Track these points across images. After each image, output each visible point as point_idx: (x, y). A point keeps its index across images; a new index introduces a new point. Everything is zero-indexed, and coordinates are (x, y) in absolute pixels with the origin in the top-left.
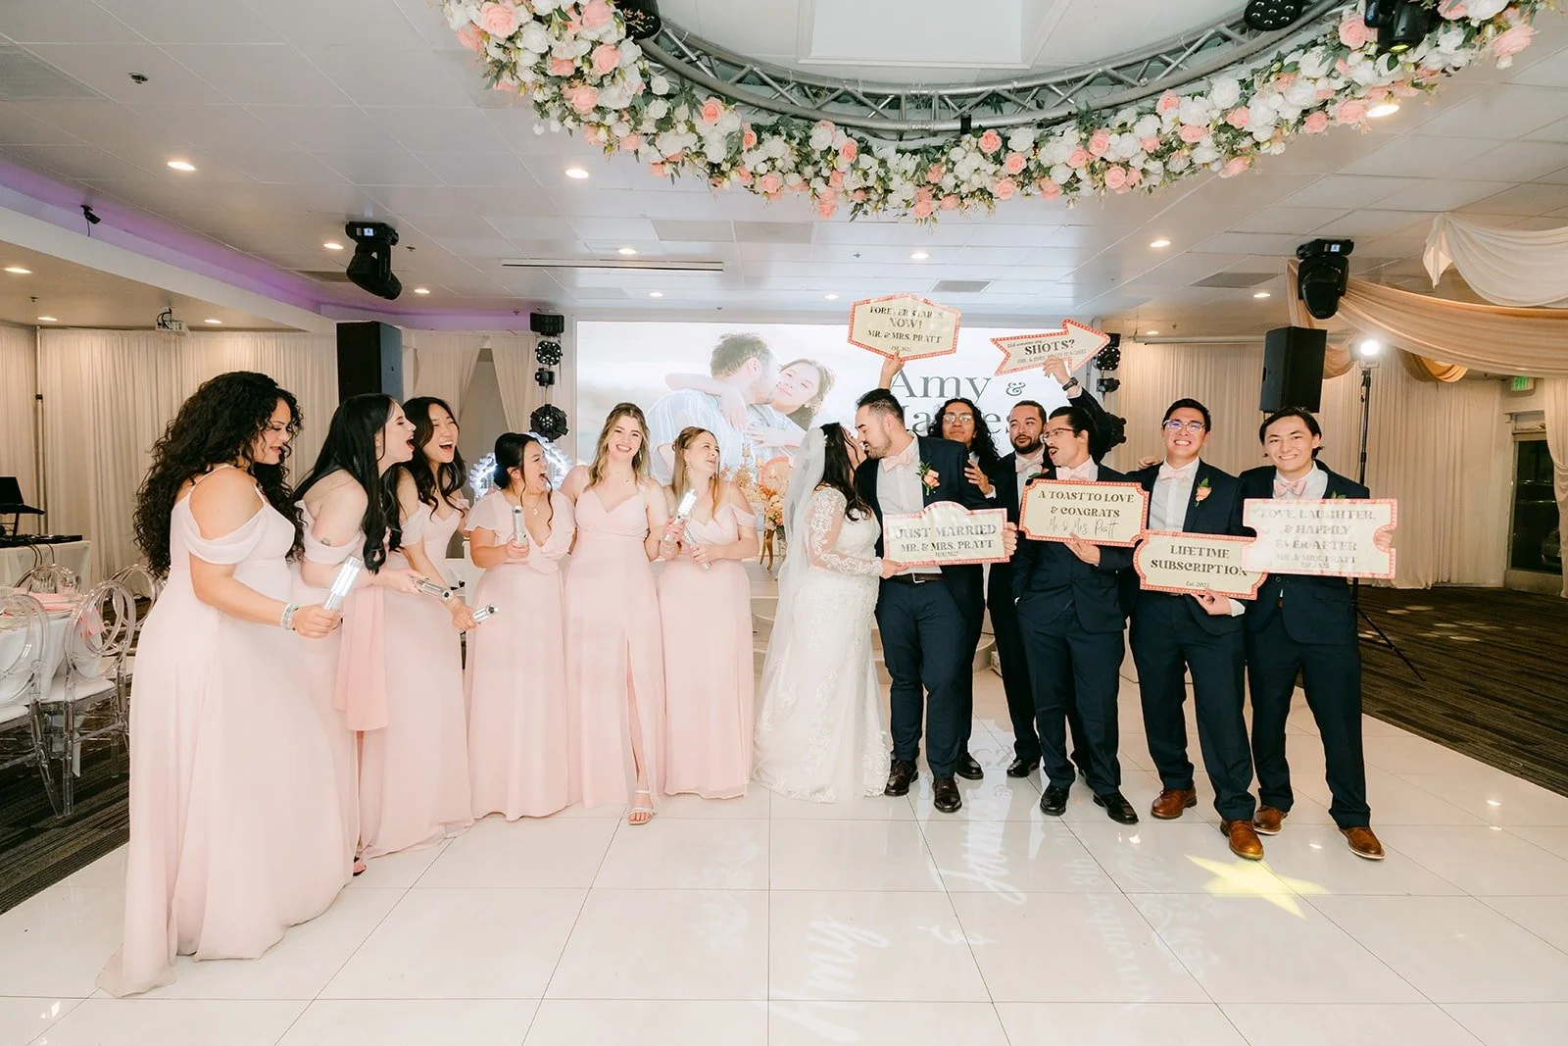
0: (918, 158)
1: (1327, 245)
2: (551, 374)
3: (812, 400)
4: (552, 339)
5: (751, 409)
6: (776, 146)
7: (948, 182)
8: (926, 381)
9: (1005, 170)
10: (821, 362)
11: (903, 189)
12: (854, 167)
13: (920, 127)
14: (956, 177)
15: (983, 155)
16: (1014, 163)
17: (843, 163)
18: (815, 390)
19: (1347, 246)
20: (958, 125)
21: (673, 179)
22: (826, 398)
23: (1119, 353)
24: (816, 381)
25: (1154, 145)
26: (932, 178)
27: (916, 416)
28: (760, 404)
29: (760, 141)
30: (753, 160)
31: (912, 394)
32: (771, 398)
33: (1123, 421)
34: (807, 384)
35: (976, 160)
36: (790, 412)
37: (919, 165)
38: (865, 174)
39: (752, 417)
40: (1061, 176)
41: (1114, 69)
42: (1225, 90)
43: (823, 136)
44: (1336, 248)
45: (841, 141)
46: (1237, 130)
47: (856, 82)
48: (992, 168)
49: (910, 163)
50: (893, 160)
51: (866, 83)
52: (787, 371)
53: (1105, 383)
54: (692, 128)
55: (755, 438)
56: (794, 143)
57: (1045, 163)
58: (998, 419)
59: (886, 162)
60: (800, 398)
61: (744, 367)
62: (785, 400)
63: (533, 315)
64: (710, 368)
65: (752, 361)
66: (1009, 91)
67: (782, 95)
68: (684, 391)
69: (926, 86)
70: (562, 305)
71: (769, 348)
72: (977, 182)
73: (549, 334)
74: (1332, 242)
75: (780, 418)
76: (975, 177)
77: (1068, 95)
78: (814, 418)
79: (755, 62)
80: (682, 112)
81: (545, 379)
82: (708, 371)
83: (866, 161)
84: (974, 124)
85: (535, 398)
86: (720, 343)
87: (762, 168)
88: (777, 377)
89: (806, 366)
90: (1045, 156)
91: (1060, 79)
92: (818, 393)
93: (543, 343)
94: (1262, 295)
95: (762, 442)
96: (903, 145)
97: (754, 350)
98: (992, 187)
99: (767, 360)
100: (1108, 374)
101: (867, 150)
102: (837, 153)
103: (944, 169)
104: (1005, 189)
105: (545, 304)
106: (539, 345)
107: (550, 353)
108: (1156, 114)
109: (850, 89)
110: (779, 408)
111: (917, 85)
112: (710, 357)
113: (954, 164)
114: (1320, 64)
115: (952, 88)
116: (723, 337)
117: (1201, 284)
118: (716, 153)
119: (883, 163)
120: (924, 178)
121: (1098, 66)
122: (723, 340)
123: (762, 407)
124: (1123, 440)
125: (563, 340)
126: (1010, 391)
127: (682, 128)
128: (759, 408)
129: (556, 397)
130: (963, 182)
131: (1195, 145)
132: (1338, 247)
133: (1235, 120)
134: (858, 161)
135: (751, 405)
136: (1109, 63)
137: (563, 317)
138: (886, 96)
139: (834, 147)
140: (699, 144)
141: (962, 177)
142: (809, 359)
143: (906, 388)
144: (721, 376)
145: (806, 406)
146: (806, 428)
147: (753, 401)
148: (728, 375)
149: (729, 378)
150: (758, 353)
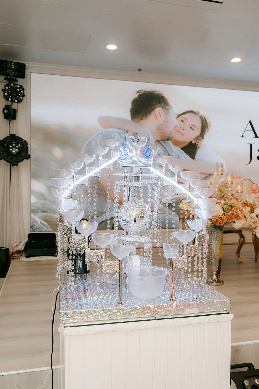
3: (197, 138)
5: (157, 143)
10: (203, 113)
18: (198, 132)
22: (206, 136)
24: (199, 125)
28: (164, 140)
31: (256, 136)
32: (171, 136)
34: (193, 127)
36: (183, 146)
52: (181, 118)
61: (153, 113)
62: (179, 137)
64: (129, 114)
65: (158, 110)
68: (111, 130)
71: (169, 101)
75: (177, 150)
78: (198, 150)
82: (127, 115)
86: (136, 96)
88: (174, 122)
89: (193, 115)
93: (10, 84)
97: (160, 102)
99: (168, 110)
106: (6, 86)
110: (176, 143)
112: (129, 106)
116: (138, 92)
122: (138, 94)
123: (165, 143)
128: (161, 142)
135: (158, 141)
137: (25, 65)
142: (195, 110)
143: (253, 132)
144: (138, 120)
145: (193, 142)
146: (193, 158)
147: (159, 138)
148: (142, 119)
149: (142, 121)
150: (162, 105)
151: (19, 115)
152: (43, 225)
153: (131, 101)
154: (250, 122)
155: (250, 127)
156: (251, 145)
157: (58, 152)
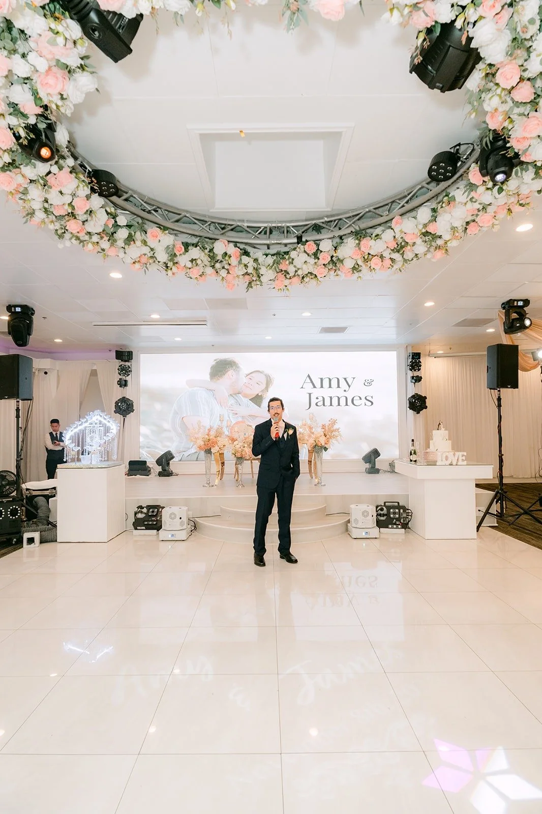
0: (275, 257)
1: (516, 302)
2: (126, 381)
3: (262, 391)
4: (127, 364)
5: (230, 397)
6: (195, 252)
7: (291, 269)
8: (322, 380)
9: (321, 262)
10: (267, 371)
11: (268, 274)
12: (240, 262)
13: (276, 242)
14: (295, 266)
15: (308, 255)
16: (325, 258)
17: (234, 261)
18: (264, 386)
19: (527, 302)
20: (295, 240)
21: (145, 272)
22: (269, 390)
23: (421, 362)
24: (264, 381)
25: (393, 245)
26: (283, 267)
27: (317, 398)
28: (235, 394)
29: (186, 250)
30: (184, 260)
31: (315, 387)
32: (241, 390)
33: (425, 398)
34: (260, 383)
35: (304, 257)
36: (251, 398)
37: (275, 260)
38: (246, 266)
39: (231, 401)
40: (349, 264)
41: (374, 209)
42: (424, 214)
43: (220, 247)
44: (521, 303)
45: (231, 249)
46: (433, 235)
47: (243, 221)
48: (312, 261)
49: (270, 260)
50: (261, 259)
51: (248, 221)
52: (249, 377)
53: (415, 378)
54: (145, 243)
55: (233, 412)
56: (206, 251)
57: (341, 257)
58: (361, 399)
59: (258, 260)
60: (256, 391)
61: (226, 375)
62: (248, 392)
63: (117, 352)
65: (231, 373)
66: (323, 223)
67: (203, 228)
68: (196, 388)
69: (280, 222)
70: (132, 346)
71: (239, 365)
72: (306, 269)
73: (126, 361)
74: (518, 301)
75: (246, 401)
76: (305, 266)
77: (351, 223)
78: (264, 400)
79: (187, 212)
80: (138, 236)
81: (123, 384)
82: (208, 377)
83: (245, 259)
84: (304, 239)
85: (118, 393)
86: (214, 363)
87: (189, 265)
88: (245, 380)
89: (259, 374)
90: (340, 253)
91: (348, 215)
92: (266, 388)
93: (121, 365)
94: (491, 330)
95: (237, 414)
96: (268, 251)
97: (232, 366)
98: (314, 271)
99: (238, 371)
100: (416, 374)
101: (246, 253)
102: (230, 257)
103: (287, 262)
104: (320, 271)
105: (124, 345)
106: (119, 366)
107: (125, 371)
108: (392, 229)
109: (239, 224)
110: (245, 396)
111: (275, 222)
112: (209, 370)
113: (293, 259)
114: (463, 194)
115: (293, 222)
116: (215, 360)
117: (458, 325)
118: (162, 257)
119: (256, 260)
120: (278, 268)
121: (367, 208)
122: (215, 362)
123: (237, 396)
124: (426, 407)
125: (133, 364)
126: (366, 384)
127: (138, 243)
128: (234, 395)
129: (129, 393)
130: (299, 269)
131: (414, 244)
132: (522, 302)
133: (431, 229)
134: (241, 259)
136: (371, 206)
137: (132, 352)
138: (260, 228)
139: (229, 253)
140: (152, 253)
141: (298, 267)
142: (261, 370)
143: (311, 384)
144: (215, 380)
145: (259, 394)
146: (260, 406)
147: (231, 393)
148: (218, 380)
149: (218, 381)
150: (234, 368)
151: (129, 383)
152: (148, 456)
153: (210, 367)
154: (309, 376)
155: (308, 380)
156: (310, 394)
157: (158, 406)
